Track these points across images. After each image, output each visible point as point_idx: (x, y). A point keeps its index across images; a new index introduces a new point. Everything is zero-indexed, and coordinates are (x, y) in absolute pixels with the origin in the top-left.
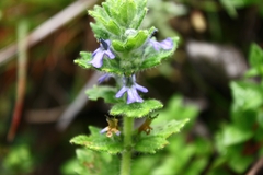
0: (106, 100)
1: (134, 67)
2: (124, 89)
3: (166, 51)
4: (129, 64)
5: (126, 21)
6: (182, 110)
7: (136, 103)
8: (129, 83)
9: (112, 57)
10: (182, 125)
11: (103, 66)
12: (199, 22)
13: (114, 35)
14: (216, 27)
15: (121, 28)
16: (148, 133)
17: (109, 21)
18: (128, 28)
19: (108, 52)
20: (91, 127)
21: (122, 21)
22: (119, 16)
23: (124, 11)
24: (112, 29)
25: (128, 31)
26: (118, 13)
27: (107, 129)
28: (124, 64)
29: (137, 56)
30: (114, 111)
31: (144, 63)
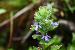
0: (38, 39)
1: (47, 30)
2: (44, 37)
3: (56, 26)
4: (45, 29)
5: (45, 17)
6: (57, 39)
7: (47, 41)
8: (45, 35)
9: (41, 28)
10: (60, 47)
11: (38, 30)
12: (62, 14)
13: (41, 21)
14: (67, 15)
15: (44, 19)
16: (50, 49)
17: (40, 17)
18: (45, 19)
19: (40, 26)
20: (33, 47)
21: (44, 17)
22: (43, 16)
23: (45, 14)
24: (41, 19)
25: (45, 20)
26: (43, 15)
27: (38, 48)
28: (44, 29)
29: (47, 27)
30: (41, 43)
31: (49, 29)
